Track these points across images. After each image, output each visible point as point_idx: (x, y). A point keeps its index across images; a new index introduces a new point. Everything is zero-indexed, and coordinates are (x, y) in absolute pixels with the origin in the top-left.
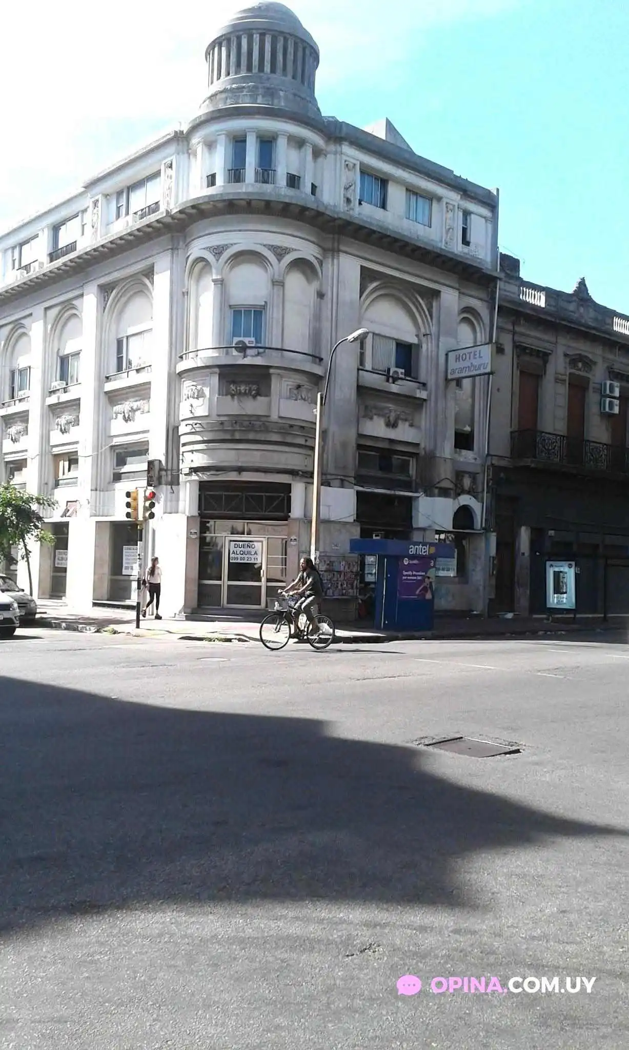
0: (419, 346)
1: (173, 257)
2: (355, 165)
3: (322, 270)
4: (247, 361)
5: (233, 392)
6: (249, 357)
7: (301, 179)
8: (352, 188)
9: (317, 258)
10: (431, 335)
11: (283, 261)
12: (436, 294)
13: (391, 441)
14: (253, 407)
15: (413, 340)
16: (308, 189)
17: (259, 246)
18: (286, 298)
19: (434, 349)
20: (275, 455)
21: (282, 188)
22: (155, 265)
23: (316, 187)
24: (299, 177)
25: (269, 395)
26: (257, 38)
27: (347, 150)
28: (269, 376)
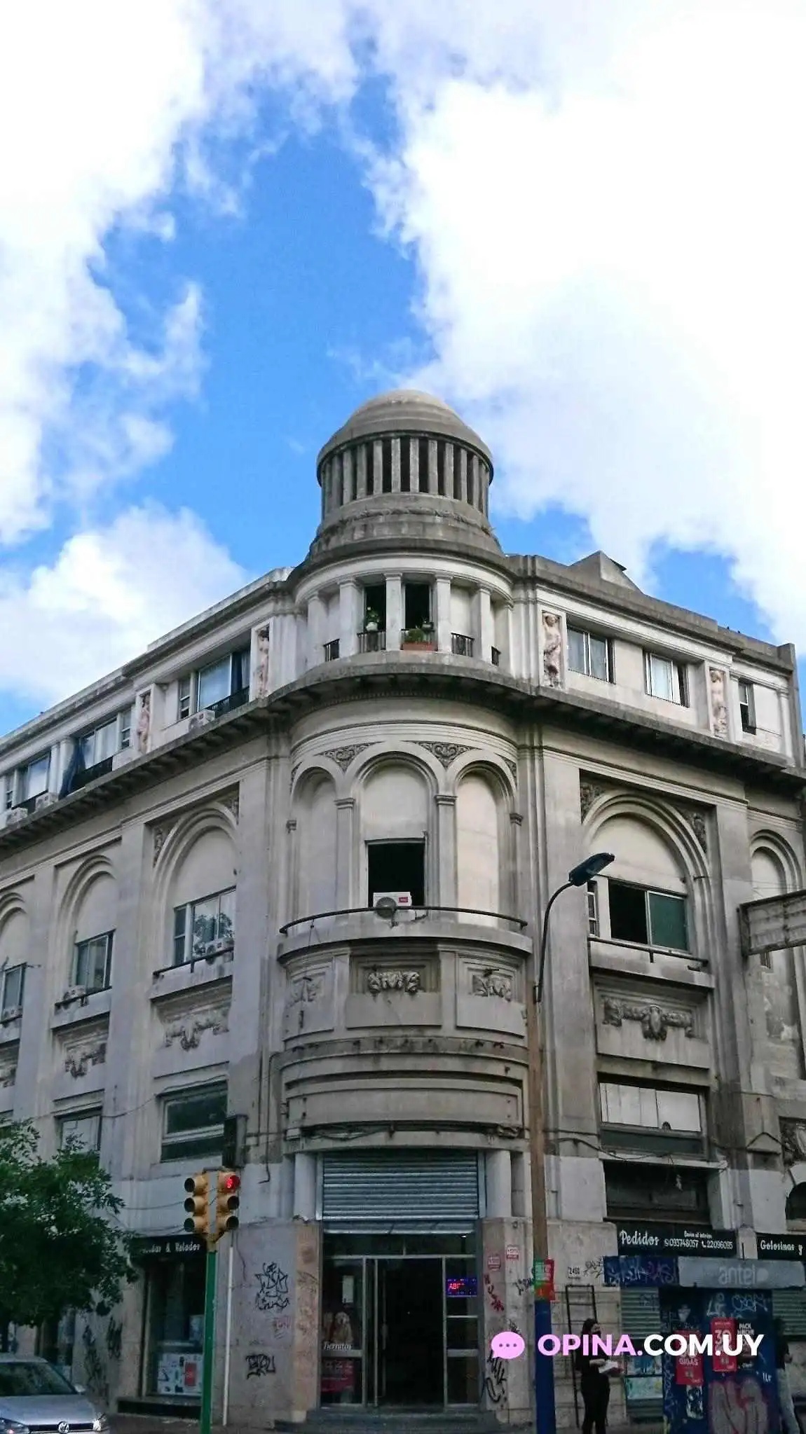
0: (687, 898)
1: (269, 769)
2: (559, 617)
3: (515, 777)
4: (397, 932)
5: (375, 987)
6: (401, 925)
7: (475, 644)
8: (558, 651)
9: (506, 760)
10: (706, 877)
11: (451, 767)
12: (710, 810)
14: (410, 1010)
15: (677, 887)
16: (487, 655)
17: (410, 745)
18: (459, 826)
19: (715, 901)
20: (454, 1097)
21: (445, 655)
22: (241, 785)
23: (499, 653)
24: (472, 639)
25: (437, 988)
26: (396, 445)
27: (542, 595)
28: (436, 955)
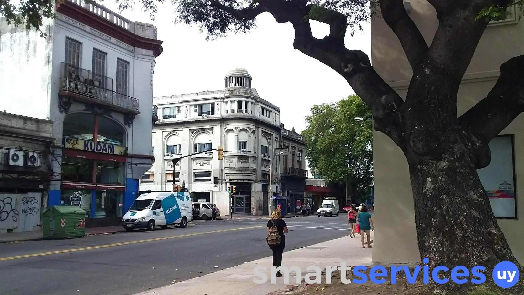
0: (268, 147)
2: (260, 107)
4: (245, 155)
5: (241, 162)
9: (255, 130)
10: (270, 144)
11: (251, 131)
12: (272, 134)
13: (266, 171)
14: (246, 165)
15: (267, 146)
17: (246, 128)
19: (271, 148)
20: (250, 176)
21: (249, 114)
22: (214, 128)
25: (249, 162)
26: (242, 78)
27: (259, 103)
28: (249, 158)
